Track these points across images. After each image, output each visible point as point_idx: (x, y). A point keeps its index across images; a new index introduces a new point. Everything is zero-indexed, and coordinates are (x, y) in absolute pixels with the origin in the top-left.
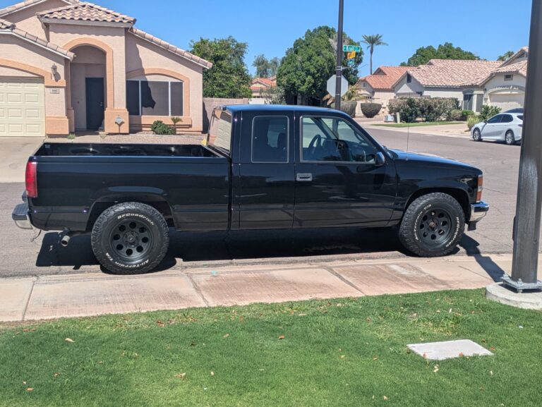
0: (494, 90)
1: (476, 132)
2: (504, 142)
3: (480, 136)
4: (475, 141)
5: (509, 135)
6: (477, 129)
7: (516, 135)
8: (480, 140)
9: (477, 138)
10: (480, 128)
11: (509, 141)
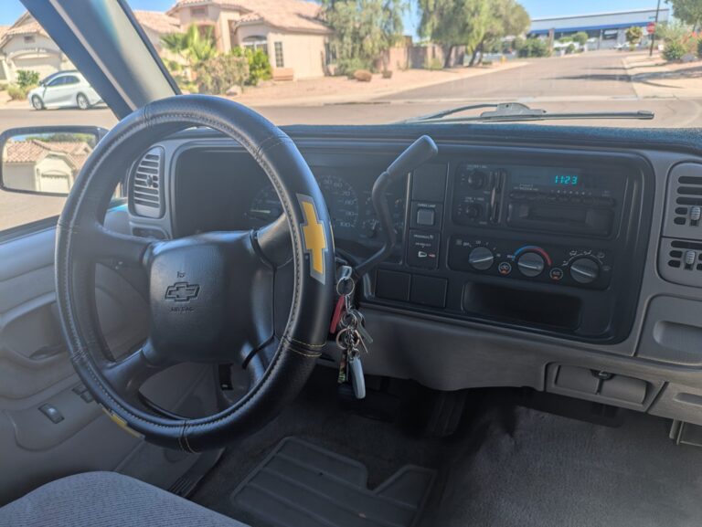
0: (18, 53)
1: (36, 100)
2: (77, 108)
3: (42, 103)
4: (37, 110)
5: (81, 99)
6: (35, 96)
7: (89, 98)
8: (44, 108)
9: (39, 106)
10: (41, 95)
11: (84, 106)
